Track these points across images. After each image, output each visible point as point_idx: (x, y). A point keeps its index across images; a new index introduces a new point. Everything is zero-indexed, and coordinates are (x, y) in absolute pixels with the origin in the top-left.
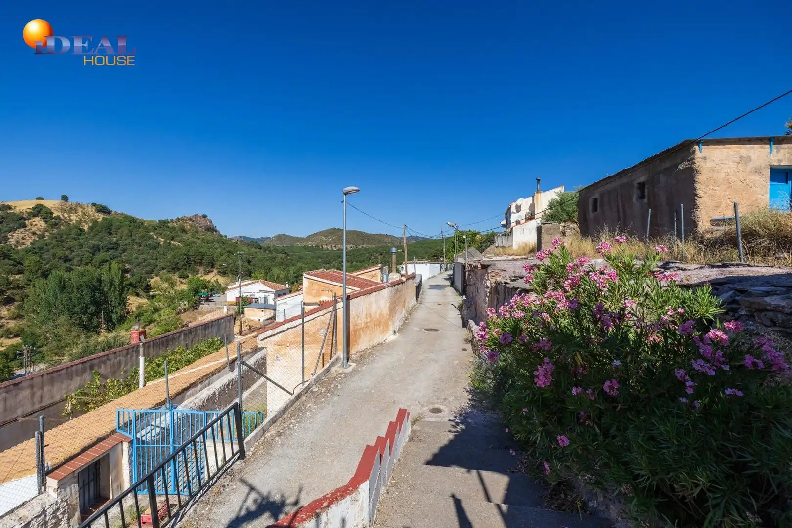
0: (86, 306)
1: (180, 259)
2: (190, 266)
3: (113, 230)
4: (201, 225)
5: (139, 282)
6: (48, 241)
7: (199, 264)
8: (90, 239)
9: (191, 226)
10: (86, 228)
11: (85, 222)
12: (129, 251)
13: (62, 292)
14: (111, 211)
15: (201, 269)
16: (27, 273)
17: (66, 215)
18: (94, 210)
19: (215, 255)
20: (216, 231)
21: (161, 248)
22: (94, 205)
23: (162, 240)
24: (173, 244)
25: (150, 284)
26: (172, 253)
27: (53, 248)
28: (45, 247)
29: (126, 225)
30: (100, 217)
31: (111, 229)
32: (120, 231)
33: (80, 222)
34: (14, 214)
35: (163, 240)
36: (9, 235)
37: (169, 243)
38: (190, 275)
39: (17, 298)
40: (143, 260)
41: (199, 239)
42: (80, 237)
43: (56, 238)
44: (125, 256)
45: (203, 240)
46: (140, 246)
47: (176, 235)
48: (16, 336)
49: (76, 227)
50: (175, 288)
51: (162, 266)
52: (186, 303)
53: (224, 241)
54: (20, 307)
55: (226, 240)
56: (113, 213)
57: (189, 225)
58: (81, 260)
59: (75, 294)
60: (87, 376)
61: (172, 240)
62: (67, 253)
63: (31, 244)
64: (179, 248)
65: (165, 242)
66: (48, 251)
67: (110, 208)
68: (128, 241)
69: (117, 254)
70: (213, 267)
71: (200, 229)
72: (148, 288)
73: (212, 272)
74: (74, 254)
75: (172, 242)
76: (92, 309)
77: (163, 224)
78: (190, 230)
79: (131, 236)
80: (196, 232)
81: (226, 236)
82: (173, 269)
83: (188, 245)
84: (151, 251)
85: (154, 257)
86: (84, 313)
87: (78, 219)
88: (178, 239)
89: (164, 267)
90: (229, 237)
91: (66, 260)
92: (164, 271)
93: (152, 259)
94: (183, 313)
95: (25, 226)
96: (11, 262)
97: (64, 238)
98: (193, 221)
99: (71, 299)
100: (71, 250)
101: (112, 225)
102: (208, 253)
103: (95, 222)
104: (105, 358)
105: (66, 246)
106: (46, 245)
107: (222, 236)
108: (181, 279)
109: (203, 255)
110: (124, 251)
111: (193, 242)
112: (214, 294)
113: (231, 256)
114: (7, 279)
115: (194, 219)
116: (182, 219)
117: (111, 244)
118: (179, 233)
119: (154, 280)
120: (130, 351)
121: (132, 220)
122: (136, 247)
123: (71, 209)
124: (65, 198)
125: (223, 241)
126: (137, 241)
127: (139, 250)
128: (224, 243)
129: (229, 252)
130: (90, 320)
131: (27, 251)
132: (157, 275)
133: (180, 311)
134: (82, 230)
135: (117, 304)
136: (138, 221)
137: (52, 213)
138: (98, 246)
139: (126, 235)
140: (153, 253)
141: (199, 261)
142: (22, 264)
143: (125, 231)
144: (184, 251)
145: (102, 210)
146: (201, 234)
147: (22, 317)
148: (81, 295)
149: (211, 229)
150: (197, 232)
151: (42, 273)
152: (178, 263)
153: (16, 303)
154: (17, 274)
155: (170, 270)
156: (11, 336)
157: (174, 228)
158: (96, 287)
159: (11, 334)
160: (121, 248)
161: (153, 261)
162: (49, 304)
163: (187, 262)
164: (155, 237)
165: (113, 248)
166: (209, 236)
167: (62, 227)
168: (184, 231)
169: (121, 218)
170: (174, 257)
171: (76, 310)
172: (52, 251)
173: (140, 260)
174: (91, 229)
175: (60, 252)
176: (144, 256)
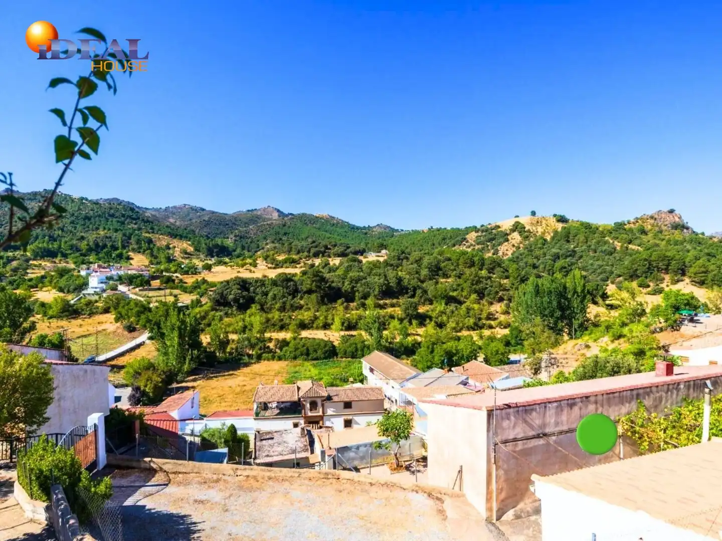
0: (554, 311)
1: (639, 266)
2: (651, 273)
3: (571, 237)
4: (666, 223)
5: (596, 290)
6: (522, 252)
7: (663, 271)
8: (551, 248)
9: (653, 225)
10: (548, 238)
11: (548, 232)
12: (585, 258)
13: (536, 296)
14: (569, 220)
15: (667, 278)
16: (511, 278)
17: (534, 228)
18: (555, 220)
19: (687, 260)
20: (687, 228)
21: (617, 253)
22: (555, 216)
23: (618, 245)
24: (631, 249)
25: (607, 293)
26: (631, 258)
27: (525, 257)
28: (520, 257)
29: (583, 232)
30: (560, 226)
31: (568, 237)
32: (576, 238)
33: (544, 233)
34: (501, 231)
35: (620, 244)
36: (499, 248)
37: (627, 248)
38: (651, 284)
39: (505, 298)
40: (598, 267)
41: (663, 240)
42: (545, 247)
43: (527, 248)
44: (581, 263)
45: (669, 241)
46: (596, 252)
47: (634, 237)
48: (505, 327)
49: (542, 238)
50: (636, 299)
51: (619, 273)
52: (662, 320)
53: (701, 240)
54: (508, 306)
55: (703, 239)
56: (570, 221)
57: (650, 224)
58: (545, 267)
59: (546, 299)
60: (634, 405)
61: (629, 243)
62: (535, 261)
63: (512, 254)
64: (638, 252)
65: (622, 247)
66: (522, 260)
67: (568, 217)
68: (584, 247)
69: (574, 260)
70: (683, 274)
71: (664, 228)
72: (605, 296)
73: (682, 281)
74: (540, 261)
75: (630, 246)
76: (558, 313)
77: (619, 227)
78: (651, 230)
79: (587, 242)
80: (658, 232)
81: (703, 234)
82: (631, 277)
83: (649, 249)
84: (607, 257)
85: (610, 263)
86: (552, 316)
87: (543, 230)
88: (638, 242)
89: (621, 274)
90: (708, 234)
91: (535, 267)
92: (621, 278)
93: (608, 266)
94: (658, 332)
95: (507, 240)
96: (502, 269)
97: (533, 248)
98: (655, 219)
99: (542, 303)
100: (538, 258)
101: (569, 233)
102: (677, 257)
103: (556, 232)
104: (648, 390)
105: (534, 255)
106: (521, 255)
107: (697, 234)
108: (641, 289)
109: (670, 260)
110: (581, 257)
111: (657, 245)
112: (700, 312)
113: (713, 260)
114: (500, 283)
115: (656, 216)
116: (641, 219)
117: (569, 251)
118: (638, 235)
119: (611, 289)
120: (671, 387)
121: (587, 226)
122: (591, 254)
123: (538, 222)
124: (533, 213)
125: (698, 240)
126: (593, 247)
127: (595, 257)
128: (700, 243)
129: (709, 254)
130: (556, 323)
131: (510, 260)
132: (613, 283)
133: (655, 329)
134: (545, 240)
135: (578, 311)
136: (593, 227)
137: (525, 228)
138: (558, 253)
139: (582, 242)
140: (609, 259)
141: (664, 267)
142: (508, 271)
143: (581, 238)
144: (644, 256)
145: (562, 219)
146: (666, 233)
147: (509, 313)
148: (550, 300)
149: (680, 227)
150: (661, 232)
151: (521, 278)
152: (637, 270)
153: (505, 302)
154: (505, 279)
155: (627, 278)
156: (502, 327)
157: (631, 230)
158: (562, 293)
159: (502, 325)
160: (577, 255)
161: (608, 268)
162: (528, 306)
163: (649, 268)
164: (611, 241)
165: (570, 256)
166: (678, 235)
167: (532, 239)
168: (643, 232)
169: (577, 226)
170: (633, 262)
171: (546, 313)
172: (525, 260)
173: (595, 267)
174: (553, 238)
175: (531, 260)
176: (600, 263)
